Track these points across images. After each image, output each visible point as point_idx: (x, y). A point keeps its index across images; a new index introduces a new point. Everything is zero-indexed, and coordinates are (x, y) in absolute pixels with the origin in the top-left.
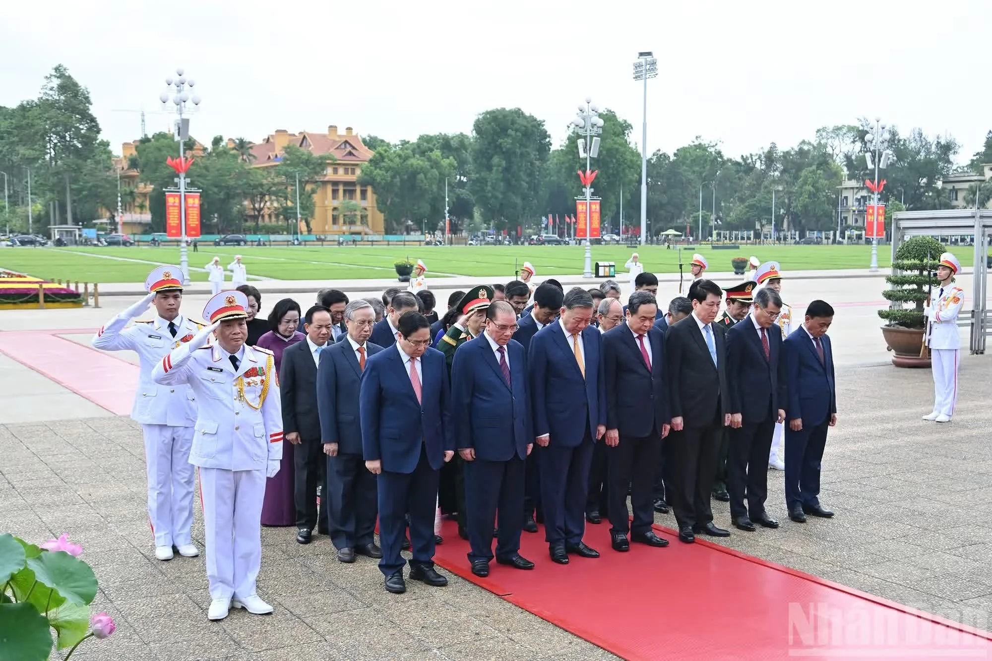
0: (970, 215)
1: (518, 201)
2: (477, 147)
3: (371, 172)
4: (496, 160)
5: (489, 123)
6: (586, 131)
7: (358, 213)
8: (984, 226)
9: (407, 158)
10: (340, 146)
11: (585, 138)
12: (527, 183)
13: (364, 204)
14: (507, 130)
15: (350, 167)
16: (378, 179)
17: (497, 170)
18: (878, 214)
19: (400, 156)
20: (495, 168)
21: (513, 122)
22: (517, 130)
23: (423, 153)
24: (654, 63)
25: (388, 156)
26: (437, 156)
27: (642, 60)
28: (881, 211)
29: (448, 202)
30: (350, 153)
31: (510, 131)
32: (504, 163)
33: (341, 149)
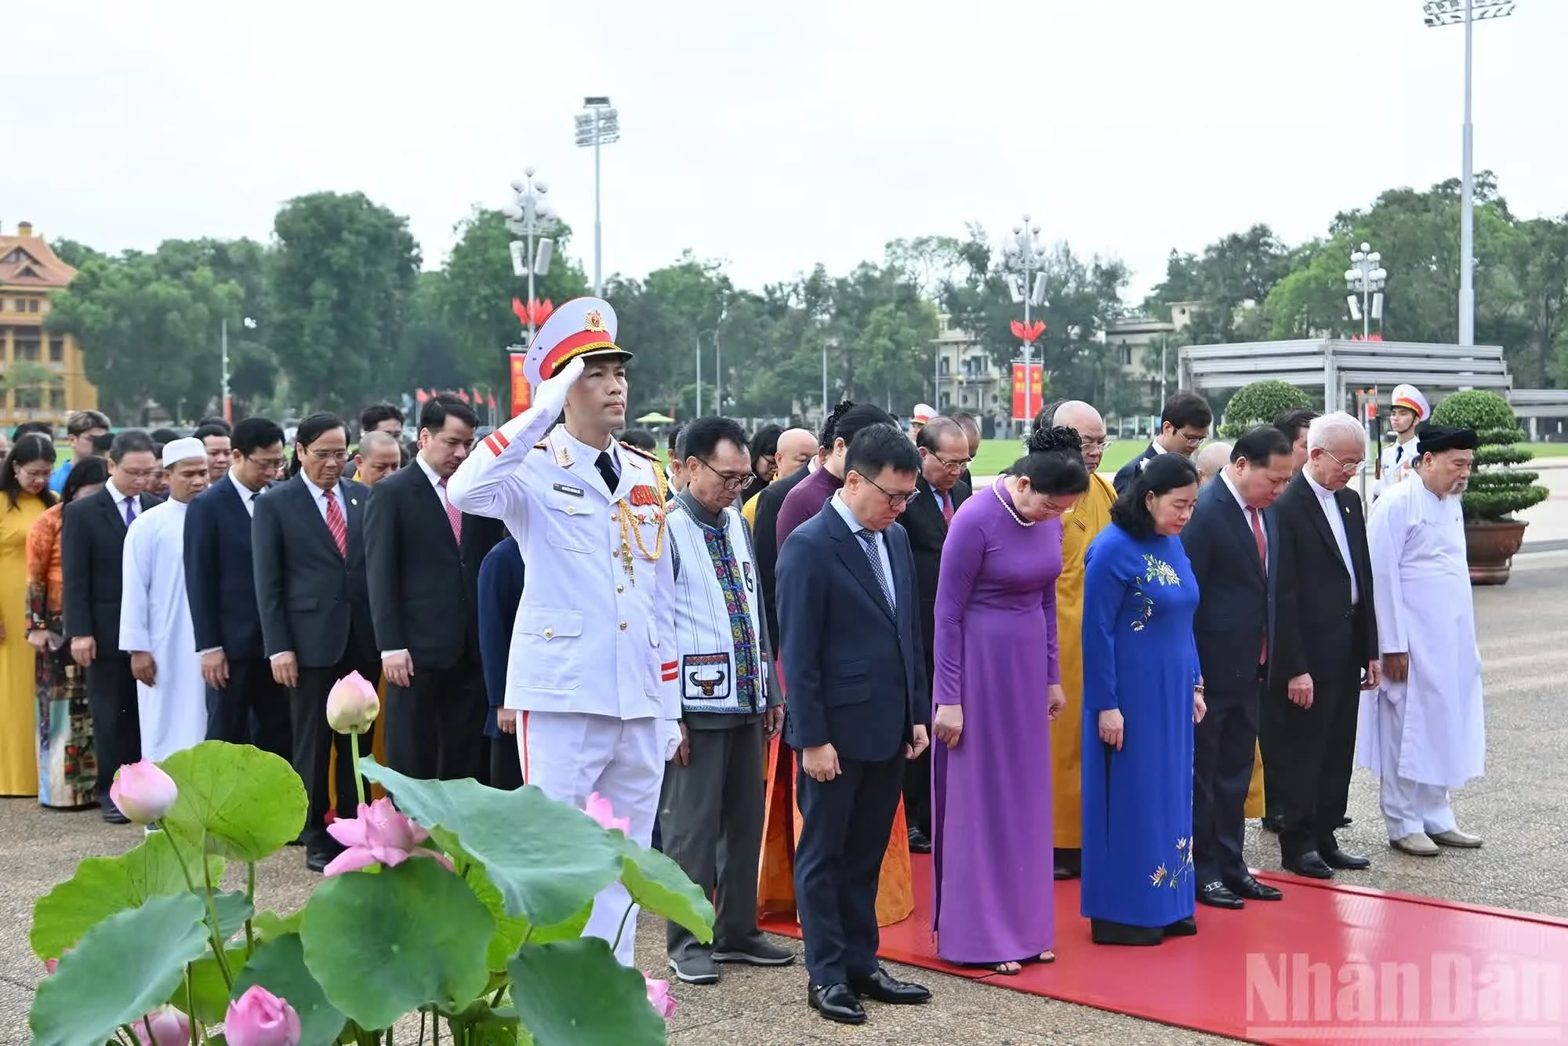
0: (1316, 349)
1: (365, 364)
2: (283, 263)
3: (74, 307)
4: (319, 287)
5: (306, 220)
6: (526, 226)
7: (46, 386)
8: (1340, 369)
9: (147, 281)
10: (8, 256)
11: (524, 239)
12: (380, 329)
13: (57, 368)
14: (340, 232)
15: (27, 299)
16: (88, 320)
17: (323, 304)
18: (1032, 381)
19: (131, 278)
20: (317, 302)
21: (352, 218)
22: (358, 233)
23: (176, 273)
24: (612, 117)
25: (107, 278)
26: (204, 277)
27: (591, 111)
28: (1036, 376)
29: (228, 364)
30: (28, 272)
31: (345, 235)
32: (334, 293)
33: (9, 262)
